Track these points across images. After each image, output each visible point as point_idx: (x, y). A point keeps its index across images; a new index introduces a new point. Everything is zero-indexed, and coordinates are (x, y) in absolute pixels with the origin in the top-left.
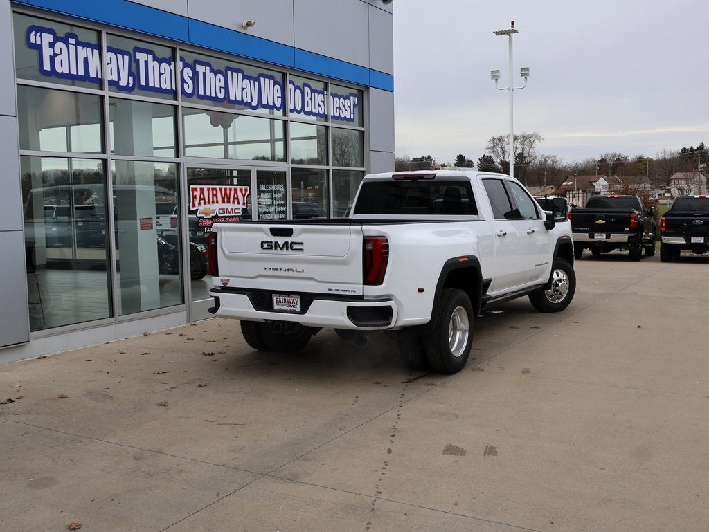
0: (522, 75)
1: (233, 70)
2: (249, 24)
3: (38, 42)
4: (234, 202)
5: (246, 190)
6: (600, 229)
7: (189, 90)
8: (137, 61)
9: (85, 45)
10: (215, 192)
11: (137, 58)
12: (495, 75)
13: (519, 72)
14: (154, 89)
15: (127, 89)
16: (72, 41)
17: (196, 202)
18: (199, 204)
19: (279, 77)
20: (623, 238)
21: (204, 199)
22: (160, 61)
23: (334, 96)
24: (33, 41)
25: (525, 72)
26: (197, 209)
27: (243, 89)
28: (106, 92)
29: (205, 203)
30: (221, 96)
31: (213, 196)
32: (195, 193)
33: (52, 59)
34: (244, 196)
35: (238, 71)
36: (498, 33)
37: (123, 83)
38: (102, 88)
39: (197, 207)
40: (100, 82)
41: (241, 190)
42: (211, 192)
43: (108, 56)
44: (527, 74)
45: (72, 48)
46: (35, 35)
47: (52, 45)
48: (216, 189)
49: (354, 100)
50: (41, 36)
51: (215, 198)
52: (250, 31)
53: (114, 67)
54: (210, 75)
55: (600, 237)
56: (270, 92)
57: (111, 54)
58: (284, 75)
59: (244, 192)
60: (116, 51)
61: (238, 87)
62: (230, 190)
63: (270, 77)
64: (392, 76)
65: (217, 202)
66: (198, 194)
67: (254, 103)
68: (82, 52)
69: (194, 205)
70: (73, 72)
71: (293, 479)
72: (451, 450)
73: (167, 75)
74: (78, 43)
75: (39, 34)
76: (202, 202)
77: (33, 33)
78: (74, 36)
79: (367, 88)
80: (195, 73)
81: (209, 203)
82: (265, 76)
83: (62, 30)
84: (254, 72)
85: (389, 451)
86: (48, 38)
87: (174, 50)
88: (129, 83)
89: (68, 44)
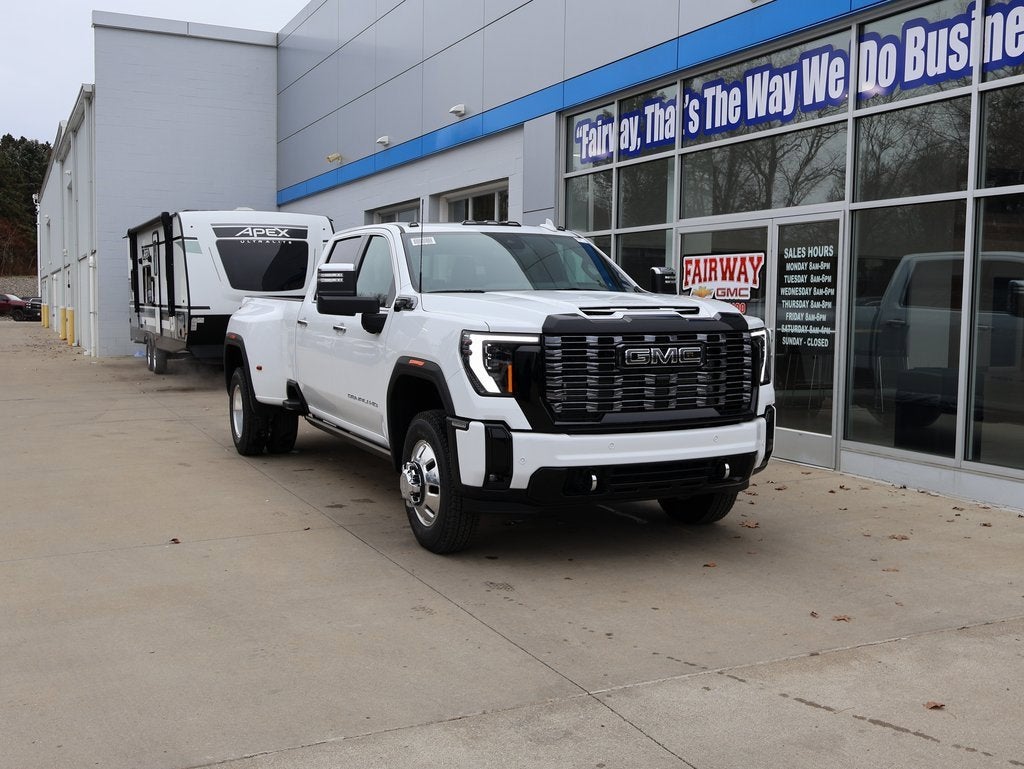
1: (756, 71)
4: (739, 279)
5: (759, 259)
10: (713, 265)
17: (690, 279)
18: (693, 282)
21: (699, 274)
22: (665, 107)
26: (690, 289)
27: (769, 94)
29: (700, 281)
30: (735, 119)
31: (711, 269)
32: (689, 267)
34: (755, 269)
35: (764, 69)
39: (690, 285)
41: (751, 259)
42: (708, 265)
48: (715, 260)
51: (713, 273)
54: (721, 96)
59: (755, 263)
61: (762, 93)
62: (735, 260)
63: (822, 51)
65: (716, 279)
66: (692, 268)
67: (788, 111)
69: (687, 284)
76: (697, 279)
81: (705, 280)
82: (812, 54)
84: (792, 56)
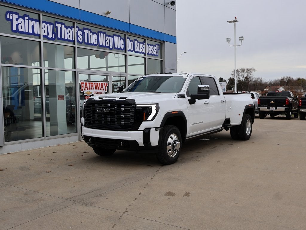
0: (240, 40)
1: (101, 32)
2: (108, 13)
3: (11, 18)
4: (101, 89)
5: (107, 84)
6: (272, 105)
7: (81, 40)
8: (57, 27)
9: (32, 20)
10: (92, 85)
11: (57, 26)
12: (228, 40)
13: (239, 39)
14: (64, 40)
15: (51, 39)
16: (26, 18)
19: (123, 36)
20: (282, 109)
21: (87, 87)
22: (67, 28)
23: (148, 45)
24: (8, 17)
25: (241, 39)
26: (84, 92)
27: (106, 41)
28: (42, 40)
29: (87, 89)
30: (96, 43)
32: (83, 85)
33: (17, 25)
34: (106, 87)
35: (104, 33)
36: (230, 22)
37: (50, 36)
38: (40, 38)
40: (39, 36)
41: (104, 84)
42: (90, 85)
43: (43, 25)
44: (242, 39)
45: (26, 21)
46: (10, 15)
47: (17, 20)
48: (92, 83)
49: (158, 47)
50: (12, 15)
51: (92, 87)
52: (109, 16)
53: (46, 30)
54: (90, 34)
55: (272, 109)
56: (119, 42)
57: (45, 24)
58: (125, 35)
60: (47, 23)
61: (103, 40)
62: (99, 84)
63: (119, 36)
64: (176, 37)
65: (93, 89)
67: (111, 47)
68: (31, 23)
69: (82, 90)
70: (27, 31)
71: (90, 204)
72: (169, 194)
73: (71, 34)
74: (29, 19)
75: (11, 15)
76: (86, 89)
77: (9, 14)
78: (27, 16)
79: (164, 42)
80: (84, 33)
81: (89, 89)
82: (116, 36)
83: (22, 13)
84: (111, 33)
85: (140, 194)
86: (15, 16)
87: (74, 23)
88: (52, 37)
89: (24, 19)
